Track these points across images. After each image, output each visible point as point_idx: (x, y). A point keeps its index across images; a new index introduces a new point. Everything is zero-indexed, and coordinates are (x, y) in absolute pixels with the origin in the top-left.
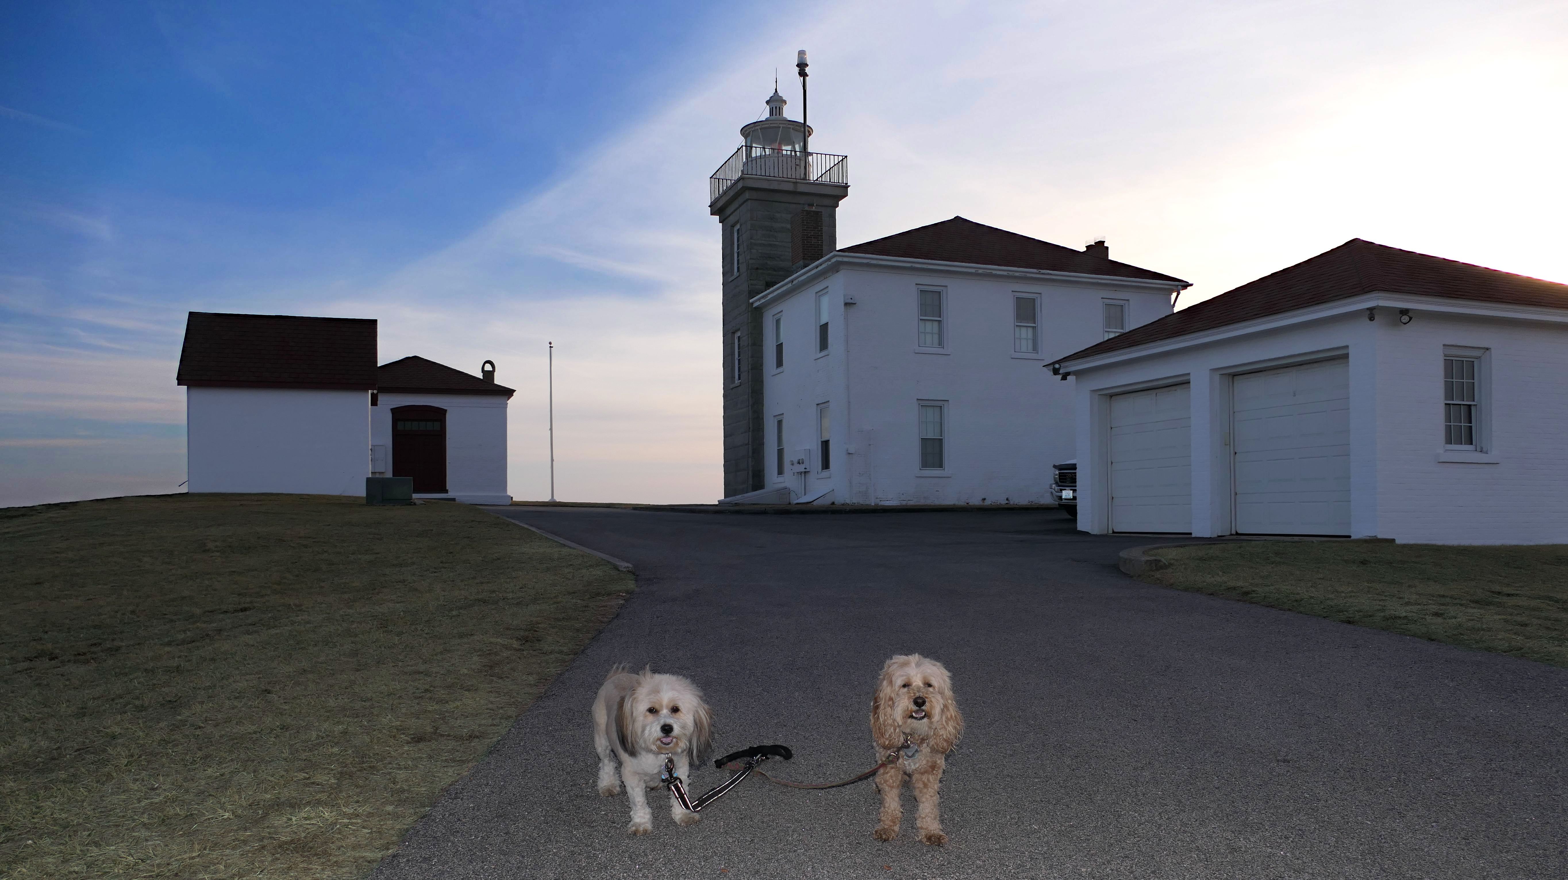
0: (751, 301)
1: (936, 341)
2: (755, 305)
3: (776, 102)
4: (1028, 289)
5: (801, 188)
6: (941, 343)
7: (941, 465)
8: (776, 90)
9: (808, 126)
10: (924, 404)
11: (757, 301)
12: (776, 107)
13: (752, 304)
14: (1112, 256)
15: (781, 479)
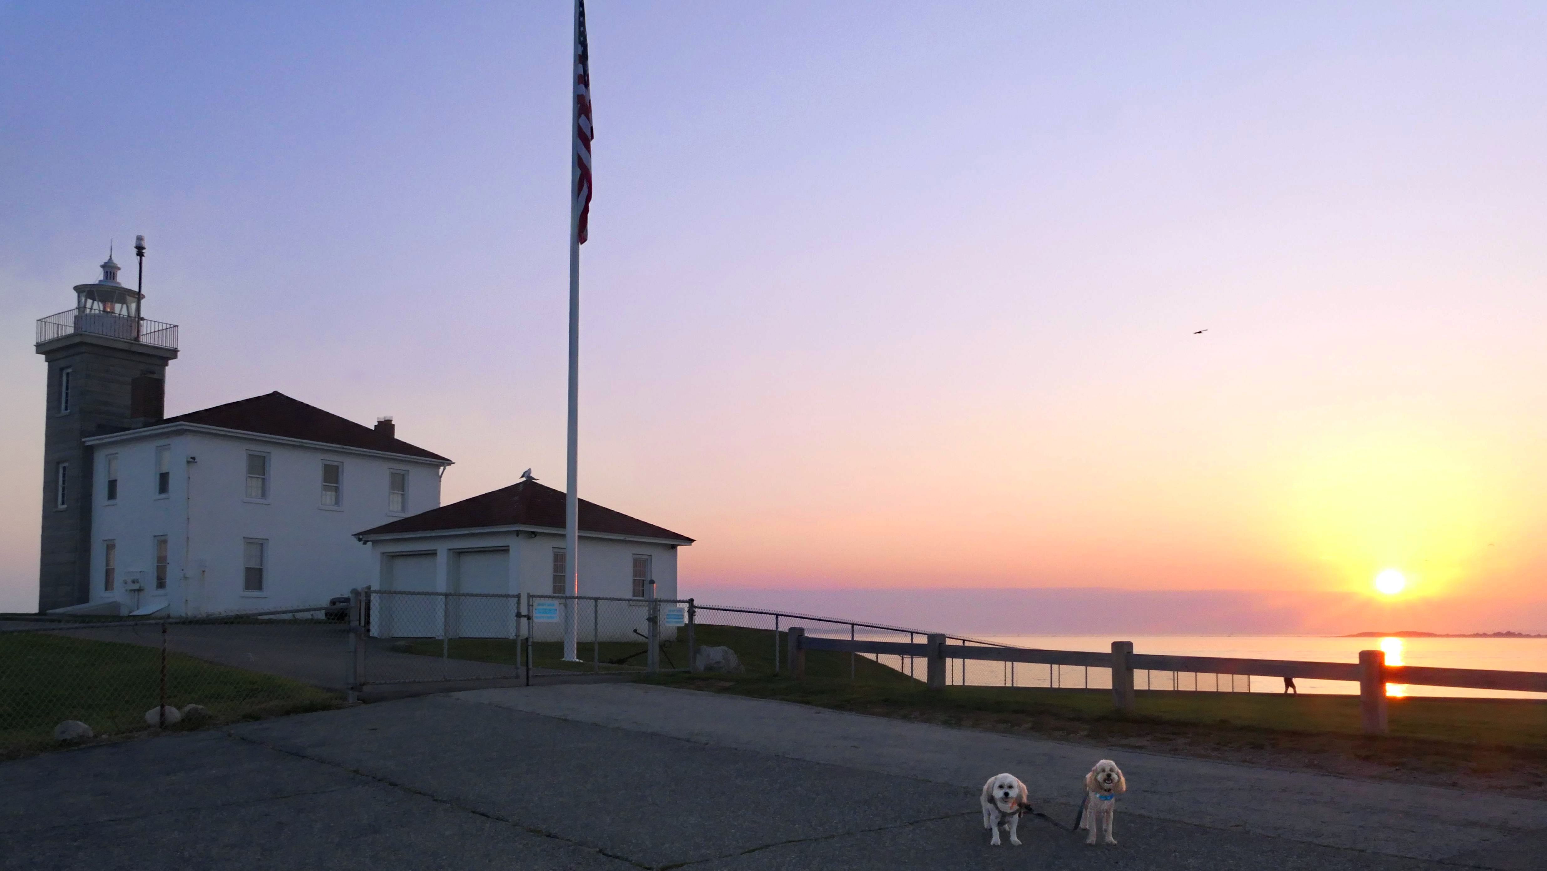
0: (83, 440)
1: (260, 492)
2: (88, 444)
3: (110, 269)
4: (333, 459)
5: (136, 349)
6: (264, 495)
7: (260, 588)
8: (111, 257)
9: (142, 295)
10: (249, 541)
11: (90, 441)
12: (111, 272)
13: (84, 442)
14: (397, 436)
15: (108, 594)
